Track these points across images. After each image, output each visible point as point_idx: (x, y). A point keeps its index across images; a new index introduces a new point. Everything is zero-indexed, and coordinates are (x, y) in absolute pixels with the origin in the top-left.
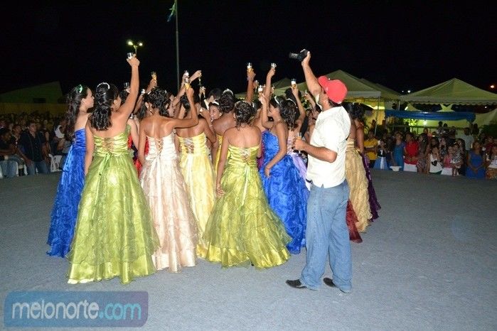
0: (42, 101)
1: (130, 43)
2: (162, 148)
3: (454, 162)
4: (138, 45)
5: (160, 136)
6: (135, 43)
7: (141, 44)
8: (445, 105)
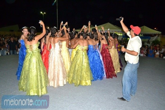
0: (12, 31)
1: (41, 13)
2: (55, 47)
3: (144, 52)
4: (44, 13)
5: (54, 43)
6: (43, 13)
7: (45, 13)
8: (141, 34)
